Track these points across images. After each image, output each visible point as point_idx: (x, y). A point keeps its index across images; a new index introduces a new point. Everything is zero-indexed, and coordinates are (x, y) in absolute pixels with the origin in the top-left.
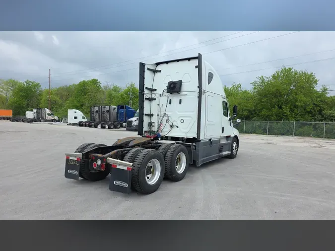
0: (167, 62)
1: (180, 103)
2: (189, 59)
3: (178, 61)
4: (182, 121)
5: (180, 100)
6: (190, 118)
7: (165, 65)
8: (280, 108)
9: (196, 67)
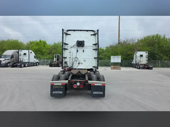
0: (74, 30)
1: (83, 52)
2: (87, 31)
6: (89, 59)
7: (73, 31)
9: (91, 35)
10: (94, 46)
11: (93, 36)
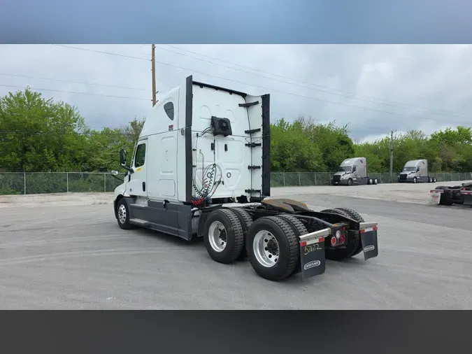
0: (202, 85)
1: (226, 149)
2: (231, 92)
3: (217, 88)
4: (229, 175)
5: (226, 146)
6: (238, 171)
8: (40, 152)
9: (240, 105)
10: (247, 135)
11: (243, 109)
